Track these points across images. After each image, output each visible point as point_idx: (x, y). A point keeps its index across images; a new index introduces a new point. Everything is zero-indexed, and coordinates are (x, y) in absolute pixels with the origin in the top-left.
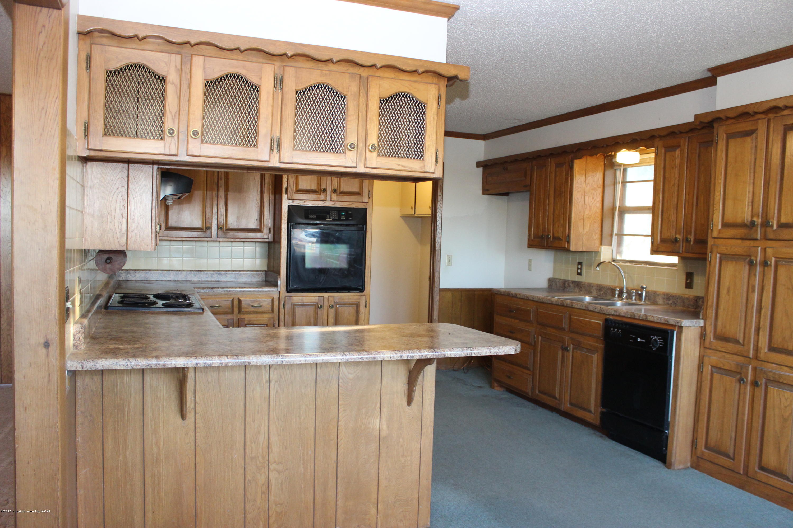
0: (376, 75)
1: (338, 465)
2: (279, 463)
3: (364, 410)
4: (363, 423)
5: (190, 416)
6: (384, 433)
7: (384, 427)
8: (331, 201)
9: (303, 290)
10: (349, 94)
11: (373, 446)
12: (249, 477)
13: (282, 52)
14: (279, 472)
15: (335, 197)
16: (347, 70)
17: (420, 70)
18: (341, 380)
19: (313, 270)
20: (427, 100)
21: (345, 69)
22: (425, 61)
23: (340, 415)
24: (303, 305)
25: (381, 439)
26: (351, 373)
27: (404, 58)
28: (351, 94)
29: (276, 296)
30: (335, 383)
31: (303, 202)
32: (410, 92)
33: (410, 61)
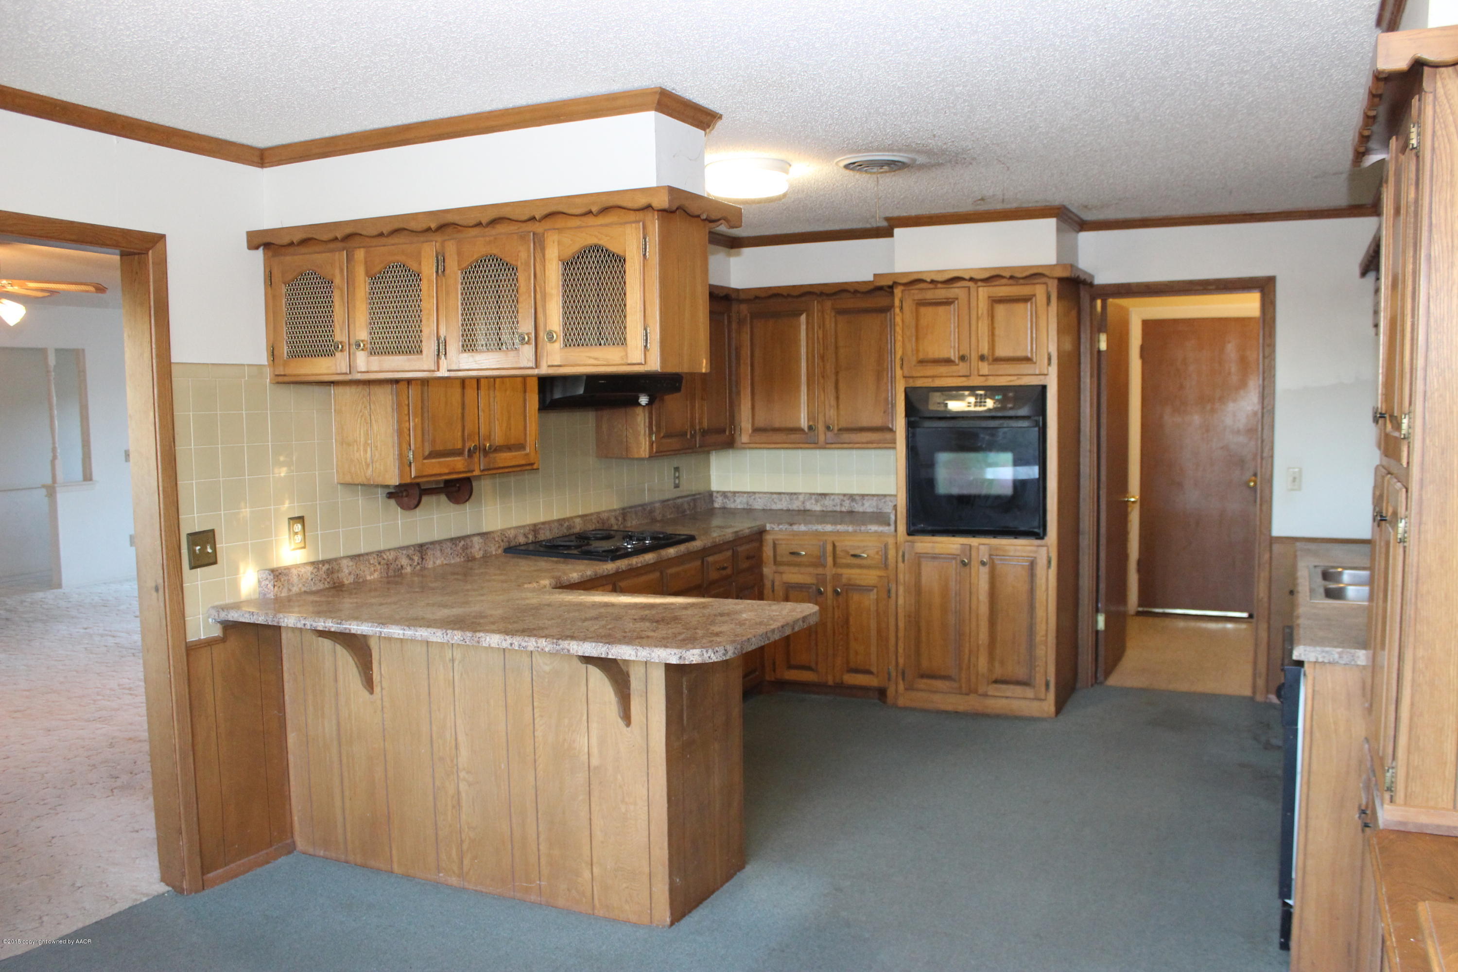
0: (556, 227)
1: (538, 793)
2: (468, 772)
3: (566, 721)
4: (565, 740)
5: (377, 689)
6: (595, 762)
7: (595, 751)
8: (979, 376)
9: (934, 533)
10: (519, 263)
11: (581, 777)
12: (438, 783)
13: (425, 226)
14: (470, 785)
15: (985, 368)
16: (519, 228)
17: (595, 209)
18: (534, 673)
19: (950, 498)
20: (625, 251)
21: (516, 228)
22: (598, 194)
23: (536, 722)
24: (935, 557)
25: (592, 768)
26: (546, 664)
27: (569, 197)
28: (522, 263)
29: (891, 541)
30: (527, 674)
31: (930, 380)
32: (600, 243)
33: (577, 200)
